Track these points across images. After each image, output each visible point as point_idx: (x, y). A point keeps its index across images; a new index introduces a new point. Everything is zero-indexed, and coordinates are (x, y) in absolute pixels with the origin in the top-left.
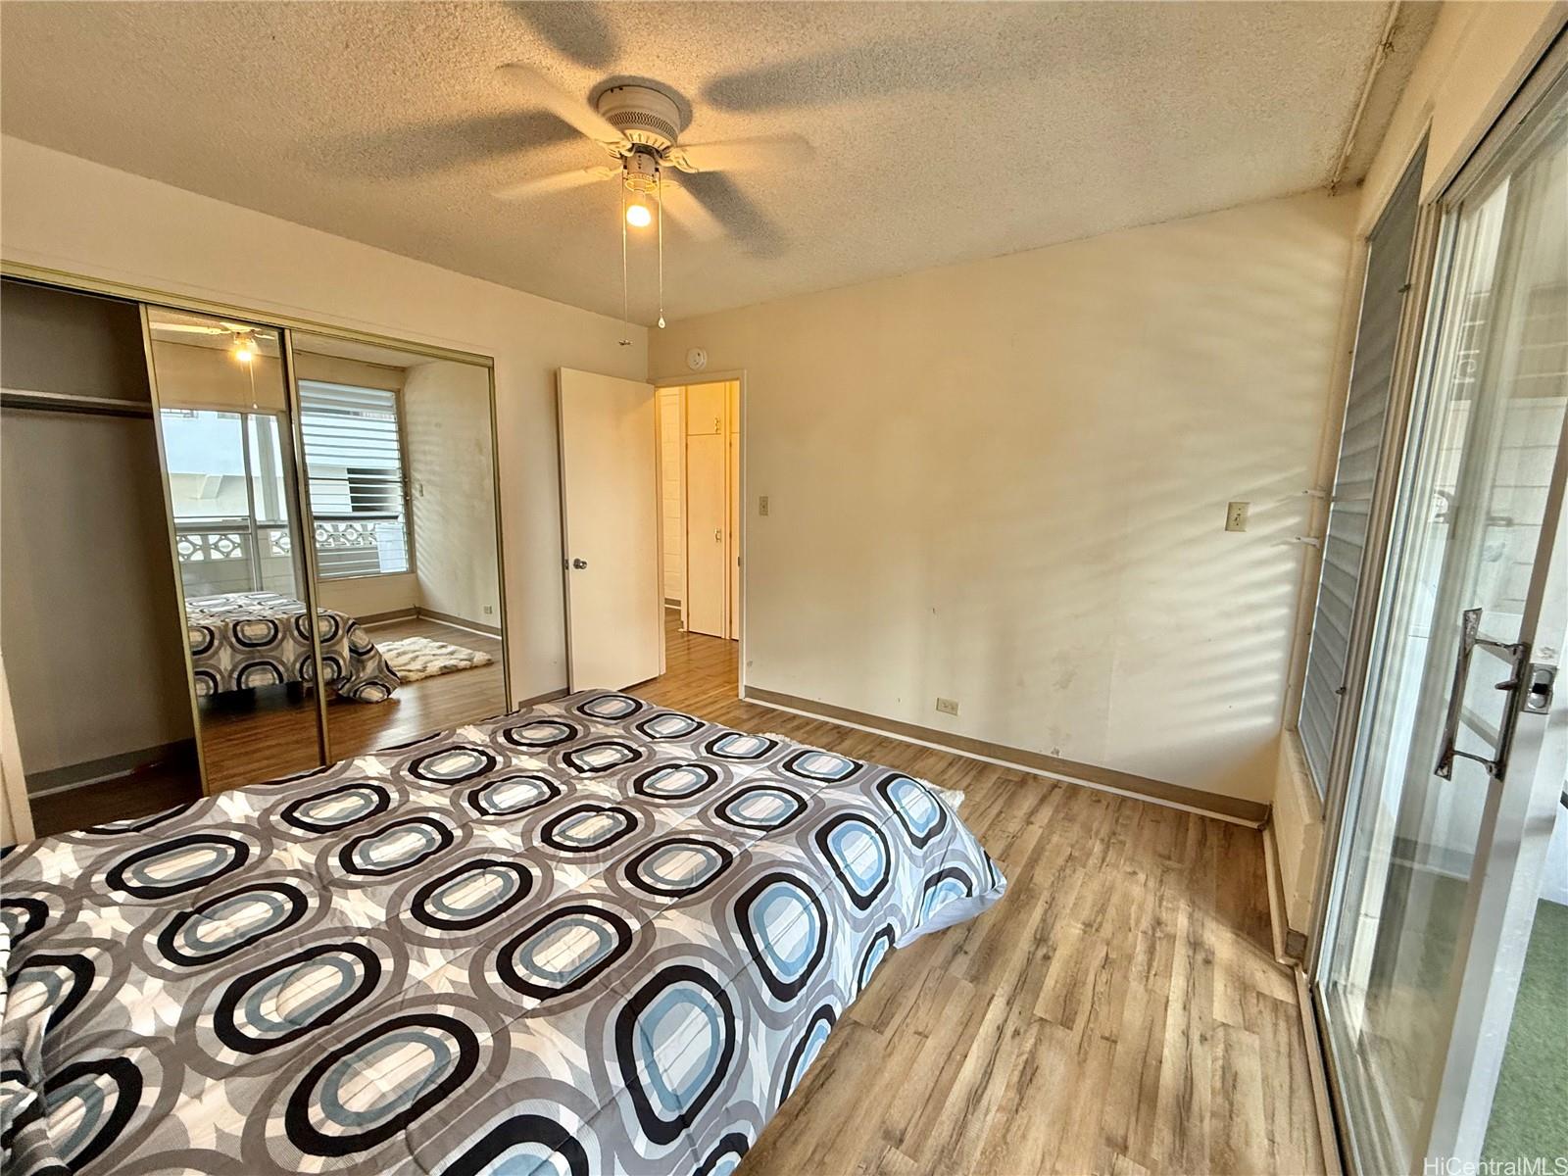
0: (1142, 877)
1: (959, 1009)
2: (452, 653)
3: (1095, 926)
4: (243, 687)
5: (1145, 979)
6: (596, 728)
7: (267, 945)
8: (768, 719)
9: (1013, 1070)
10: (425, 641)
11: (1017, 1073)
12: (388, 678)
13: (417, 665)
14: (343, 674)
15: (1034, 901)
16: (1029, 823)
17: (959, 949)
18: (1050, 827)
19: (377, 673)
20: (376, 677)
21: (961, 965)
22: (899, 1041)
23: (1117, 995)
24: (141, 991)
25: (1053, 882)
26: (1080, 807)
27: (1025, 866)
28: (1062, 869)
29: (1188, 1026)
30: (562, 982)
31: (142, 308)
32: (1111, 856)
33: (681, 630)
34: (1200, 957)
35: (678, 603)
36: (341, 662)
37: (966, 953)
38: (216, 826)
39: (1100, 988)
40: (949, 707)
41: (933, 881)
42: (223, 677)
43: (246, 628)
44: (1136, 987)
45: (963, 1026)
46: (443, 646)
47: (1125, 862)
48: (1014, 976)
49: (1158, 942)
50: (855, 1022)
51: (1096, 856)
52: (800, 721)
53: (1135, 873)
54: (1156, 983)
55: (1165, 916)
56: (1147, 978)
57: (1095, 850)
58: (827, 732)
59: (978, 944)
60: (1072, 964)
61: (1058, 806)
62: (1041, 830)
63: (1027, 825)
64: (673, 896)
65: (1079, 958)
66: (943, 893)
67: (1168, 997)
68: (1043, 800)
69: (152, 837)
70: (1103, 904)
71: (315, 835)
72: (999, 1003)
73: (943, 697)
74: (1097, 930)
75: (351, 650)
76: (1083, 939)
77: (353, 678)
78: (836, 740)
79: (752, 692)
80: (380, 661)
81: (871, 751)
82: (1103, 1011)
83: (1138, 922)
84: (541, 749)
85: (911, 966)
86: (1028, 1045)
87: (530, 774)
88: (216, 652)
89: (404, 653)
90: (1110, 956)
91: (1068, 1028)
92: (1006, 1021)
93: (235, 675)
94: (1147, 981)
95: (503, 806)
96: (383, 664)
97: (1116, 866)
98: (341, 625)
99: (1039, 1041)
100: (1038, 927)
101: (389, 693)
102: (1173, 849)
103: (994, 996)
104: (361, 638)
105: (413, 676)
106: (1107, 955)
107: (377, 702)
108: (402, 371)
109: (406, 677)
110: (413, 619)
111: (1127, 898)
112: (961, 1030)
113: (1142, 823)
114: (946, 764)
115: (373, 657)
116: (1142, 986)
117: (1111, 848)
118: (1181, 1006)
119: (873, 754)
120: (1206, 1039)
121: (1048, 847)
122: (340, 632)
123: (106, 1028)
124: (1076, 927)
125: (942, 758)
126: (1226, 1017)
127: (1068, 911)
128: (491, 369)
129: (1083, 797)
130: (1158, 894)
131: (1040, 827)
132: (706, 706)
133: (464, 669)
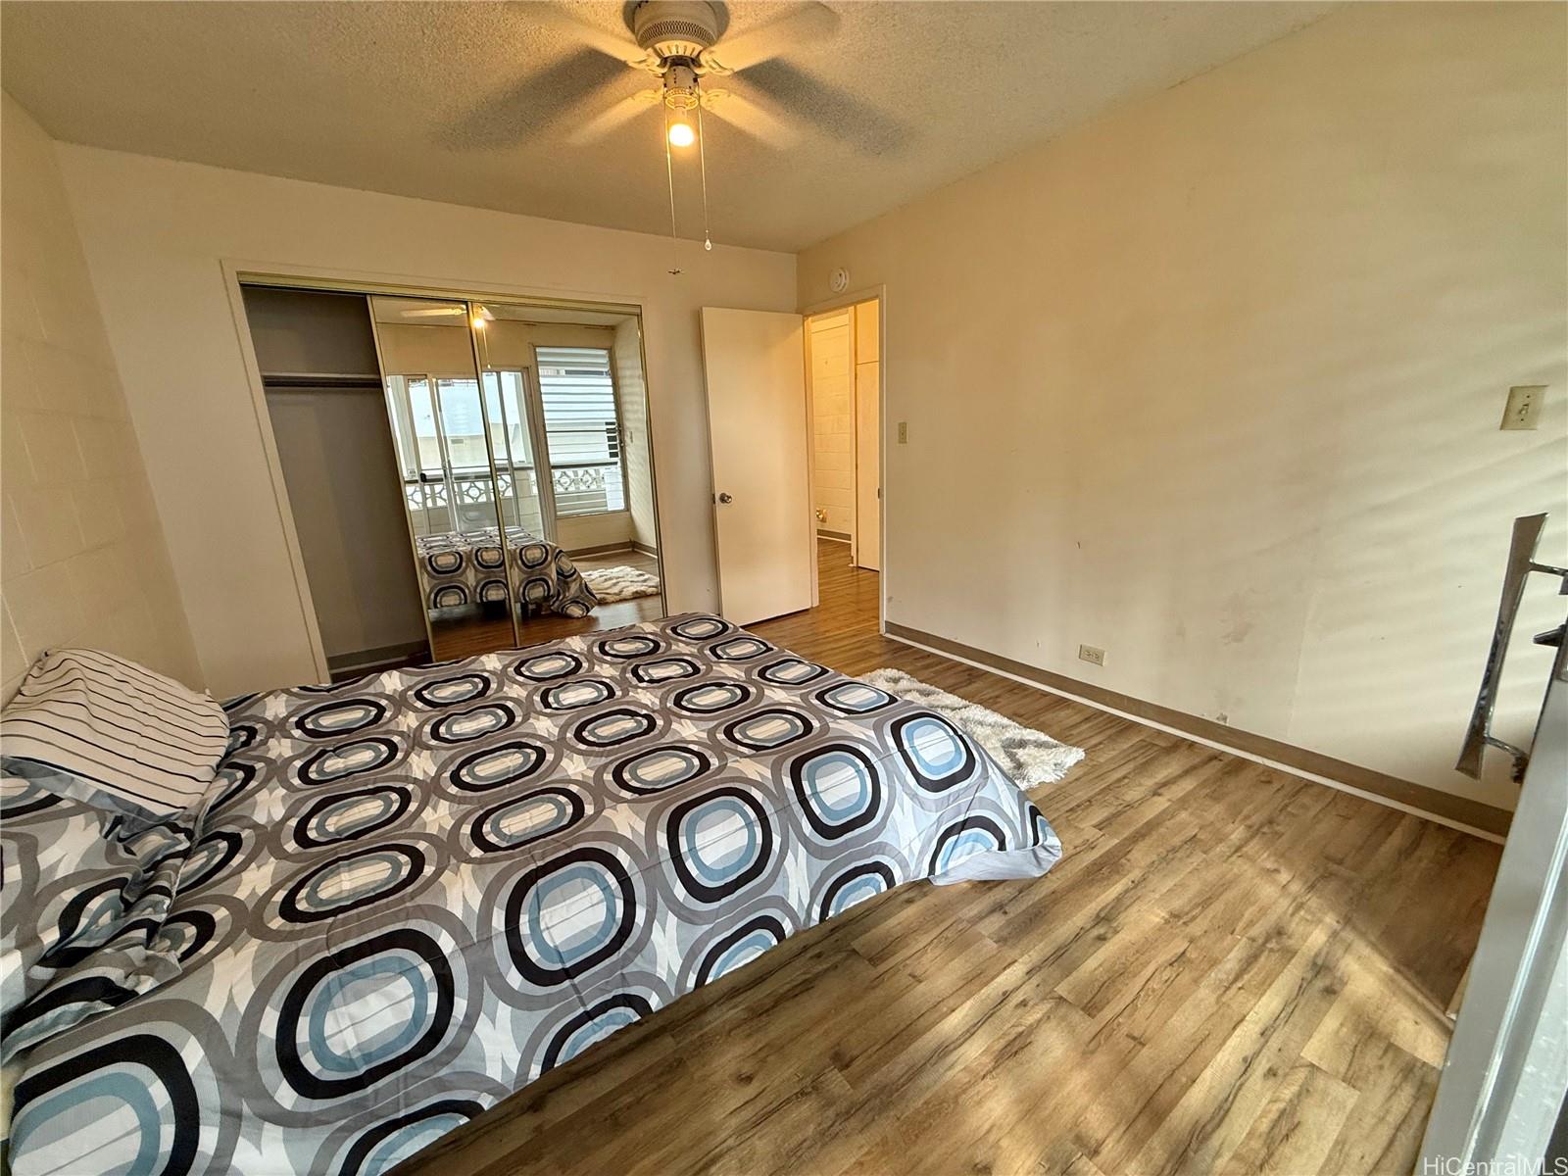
0: (1284, 877)
1: (969, 965)
2: (645, 581)
3: (1185, 919)
4: (484, 599)
5: (1223, 989)
6: (678, 646)
7: (355, 778)
8: (901, 656)
9: (1000, 1038)
10: (629, 569)
11: (1003, 1042)
12: (588, 598)
13: (616, 590)
14: (552, 592)
15: (1117, 877)
16: (1156, 793)
17: (999, 908)
18: (1183, 802)
19: (579, 593)
20: (578, 597)
21: (996, 922)
22: (888, 979)
23: (1172, 998)
24: (271, 794)
25: (1153, 862)
26: (1236, 788)
27: (1126, 839)
28: (1174, 850)
29: (1257, 1054)
30: (508, 842)
31: (368, 298)
32: (1251, 848)
33: (851, 565)
34: (1320, 984)
35: (849, 537)
36: (550, 583)
37: (1005, 913)
38: (375, 695)
39: (1154, 984)
40: (1093, 656)
41: (956, 830)
42: (470, 592)
43: (484, 553)
44: (1205, 994)
45: (964, 982)
46: (641, 575)
47: (1269, 856)
48: (1048, 949)
49: (1266, 953)
50: (854, 950)
51: (1230, 843)
52: (934, 660)
53: (1277, 871)
54: (1237, 999)
55: (1295, 926)
56: (1228, 988)
57: (1232, 837)
58: (959, 673)
59: (1024, 907)
60: (1132, 951)
61: (1205, 781)
62: (1167, 804)
63: (1154, 795)
64: (635, 793)
65: (1144, 948)
66: (969, 844)
67: (1245, 1016)
68: (1186, 773)
69: (335, 697)
70: (1210, 898)
71: (429, 708)
72: (1017, 971)
73: (1088, 644)
74: (1184, 923)
75: (558, 573)
76: (1159, 930)
77: (561, 597)
78: (965, 681)
79: (892, 627)
80: (581, 584)
81: (997, 697)
82: (1145, 1008)
83: (1251, 923)
84: (622, 660)
85: (937, 912)
86: (1030, 1018)
87: (599, 679)
88: (464, 571)
89: (610, 579)
90: (1188, 954)
91: (1089, 1015)
92: (1017, 988)
93: (478, 590)
94: (1225, 992)
95: (564, 703)
96: (584, 586)
97: (1252, 860)
98: (550, 553)
99: (1047, 1017)
100: (1107, 905)
101: (588, 611)
102: (1353, 852)
103: (1016, 961)
104: (567, 564)
105: (610, 598)
106: (1184, 953)
107: (578, 618)
108: (612, 329)
109: (604, 599)
110: (629, 552)
111: (1247, 898)
112: (961, 985)
113: (1321, 816)
114: (1082, 718)
115: (575, 580)
116: (1215, 996)
117: (1257, 838)
118: (1258, 1029)
119: (999, 700)
120: (1275, 1075)
121: (1168, 824)
122: (549, 558)
123: (240, 813)
124: (1157, 915)
125: (1080, 711)
126: (1320, 1059)
127: (1157, 896)
128: (639, 316)
129: (1249, 775)
130: (1299, 900)
131: (1169, 800)
132: (843, 638)
133: (651, 595)
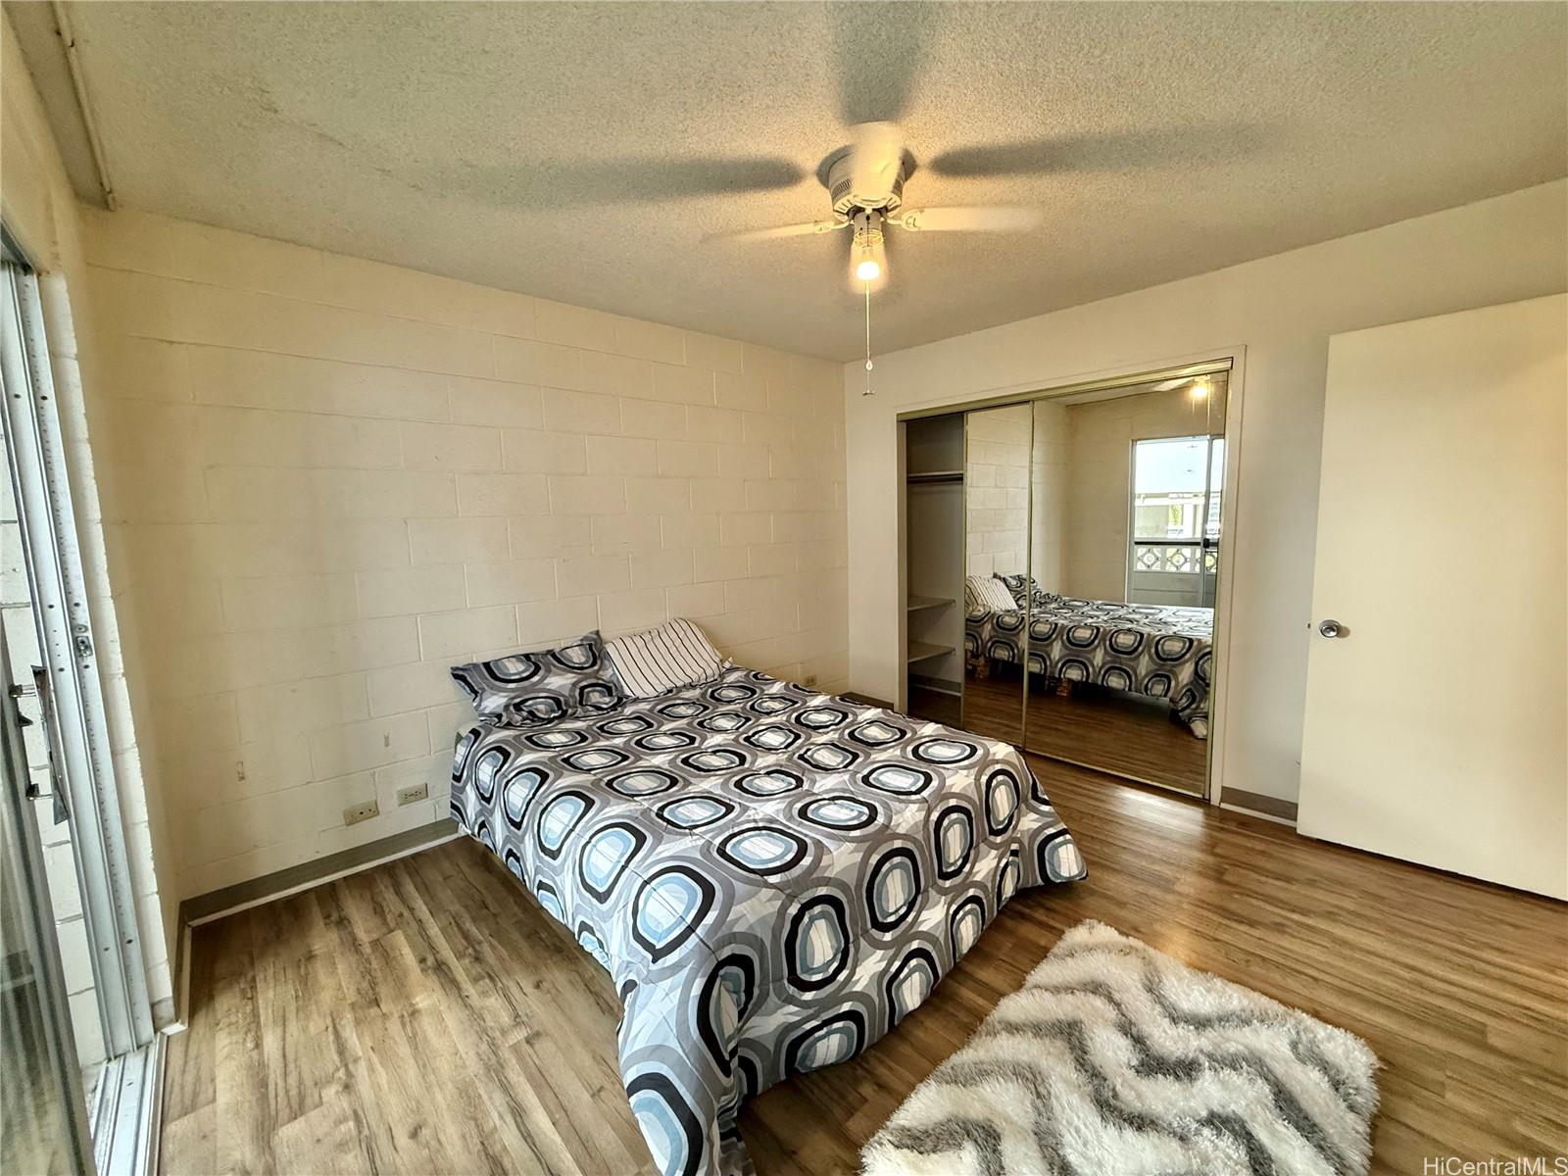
4: (1105, 683)
70: (416, 1048)
93: (1102, 673)
100: (451, 972)
127: (442, 1008)
